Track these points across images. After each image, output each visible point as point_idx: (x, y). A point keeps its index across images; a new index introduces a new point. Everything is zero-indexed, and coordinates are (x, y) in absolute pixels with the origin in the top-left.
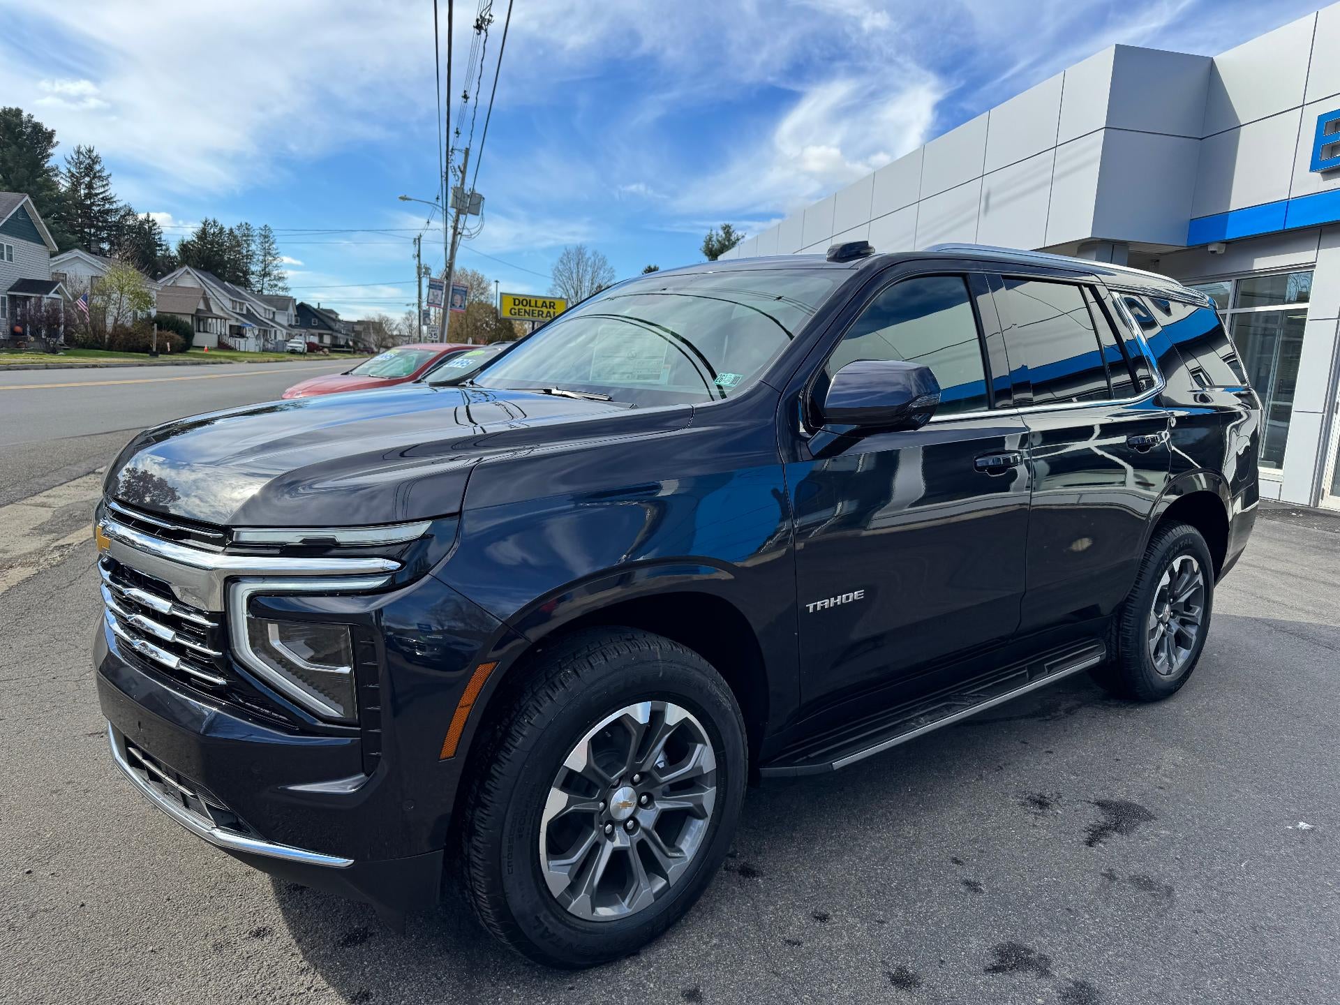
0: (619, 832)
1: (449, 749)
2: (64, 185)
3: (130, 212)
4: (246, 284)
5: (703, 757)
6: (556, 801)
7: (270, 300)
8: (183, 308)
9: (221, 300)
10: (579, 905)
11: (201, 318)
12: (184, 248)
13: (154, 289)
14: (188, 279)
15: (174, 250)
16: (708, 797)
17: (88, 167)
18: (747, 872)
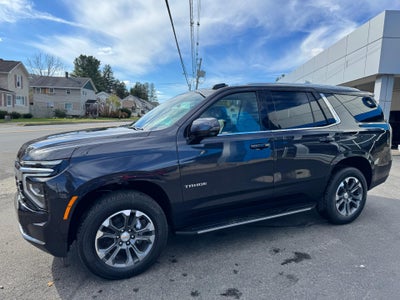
0: (124, 244)
1: (66, 217)
2: (102, 75)
3: (118, 81)
4: (146, 99)
5: (151, 227)
6: (100, 234)
7: (152, 103)
8: (129, 107)
9: (139, 104)
10: (109, 262)
11: (134, 109)
12: (132, 90)
13: (121, 102)
14: (131, 98)
15: (129, 91)
16: (152, 238)
17: (108, 70)
18: (174, 261)
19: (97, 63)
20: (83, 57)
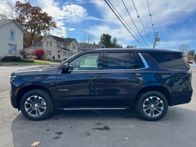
2: (112, 42)
3: (119, 45)
17: (115, 40)
18: (57, 119)
19: (110, 37)
20: (104, 35)
